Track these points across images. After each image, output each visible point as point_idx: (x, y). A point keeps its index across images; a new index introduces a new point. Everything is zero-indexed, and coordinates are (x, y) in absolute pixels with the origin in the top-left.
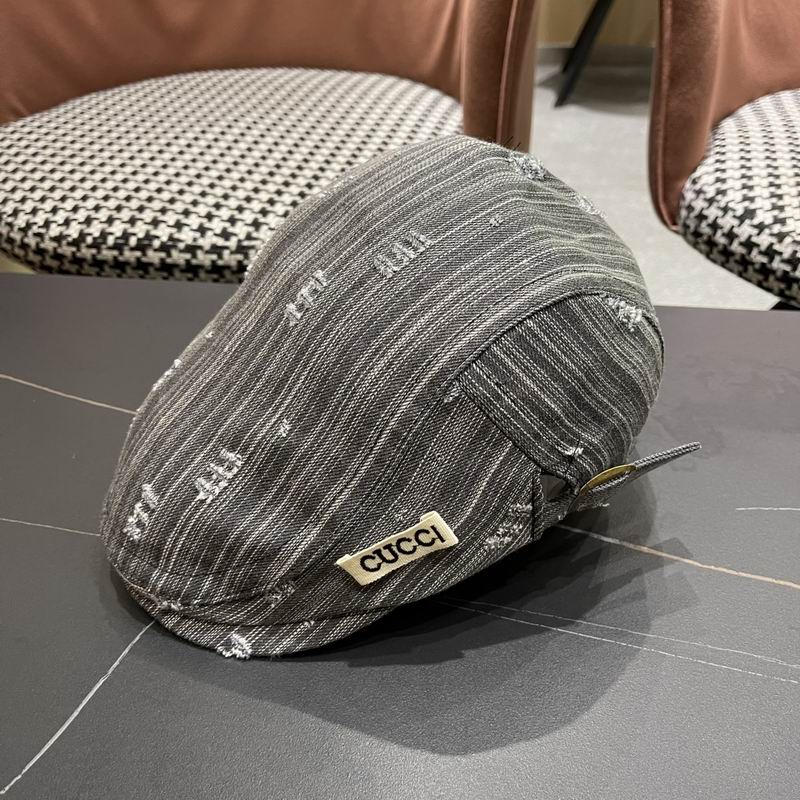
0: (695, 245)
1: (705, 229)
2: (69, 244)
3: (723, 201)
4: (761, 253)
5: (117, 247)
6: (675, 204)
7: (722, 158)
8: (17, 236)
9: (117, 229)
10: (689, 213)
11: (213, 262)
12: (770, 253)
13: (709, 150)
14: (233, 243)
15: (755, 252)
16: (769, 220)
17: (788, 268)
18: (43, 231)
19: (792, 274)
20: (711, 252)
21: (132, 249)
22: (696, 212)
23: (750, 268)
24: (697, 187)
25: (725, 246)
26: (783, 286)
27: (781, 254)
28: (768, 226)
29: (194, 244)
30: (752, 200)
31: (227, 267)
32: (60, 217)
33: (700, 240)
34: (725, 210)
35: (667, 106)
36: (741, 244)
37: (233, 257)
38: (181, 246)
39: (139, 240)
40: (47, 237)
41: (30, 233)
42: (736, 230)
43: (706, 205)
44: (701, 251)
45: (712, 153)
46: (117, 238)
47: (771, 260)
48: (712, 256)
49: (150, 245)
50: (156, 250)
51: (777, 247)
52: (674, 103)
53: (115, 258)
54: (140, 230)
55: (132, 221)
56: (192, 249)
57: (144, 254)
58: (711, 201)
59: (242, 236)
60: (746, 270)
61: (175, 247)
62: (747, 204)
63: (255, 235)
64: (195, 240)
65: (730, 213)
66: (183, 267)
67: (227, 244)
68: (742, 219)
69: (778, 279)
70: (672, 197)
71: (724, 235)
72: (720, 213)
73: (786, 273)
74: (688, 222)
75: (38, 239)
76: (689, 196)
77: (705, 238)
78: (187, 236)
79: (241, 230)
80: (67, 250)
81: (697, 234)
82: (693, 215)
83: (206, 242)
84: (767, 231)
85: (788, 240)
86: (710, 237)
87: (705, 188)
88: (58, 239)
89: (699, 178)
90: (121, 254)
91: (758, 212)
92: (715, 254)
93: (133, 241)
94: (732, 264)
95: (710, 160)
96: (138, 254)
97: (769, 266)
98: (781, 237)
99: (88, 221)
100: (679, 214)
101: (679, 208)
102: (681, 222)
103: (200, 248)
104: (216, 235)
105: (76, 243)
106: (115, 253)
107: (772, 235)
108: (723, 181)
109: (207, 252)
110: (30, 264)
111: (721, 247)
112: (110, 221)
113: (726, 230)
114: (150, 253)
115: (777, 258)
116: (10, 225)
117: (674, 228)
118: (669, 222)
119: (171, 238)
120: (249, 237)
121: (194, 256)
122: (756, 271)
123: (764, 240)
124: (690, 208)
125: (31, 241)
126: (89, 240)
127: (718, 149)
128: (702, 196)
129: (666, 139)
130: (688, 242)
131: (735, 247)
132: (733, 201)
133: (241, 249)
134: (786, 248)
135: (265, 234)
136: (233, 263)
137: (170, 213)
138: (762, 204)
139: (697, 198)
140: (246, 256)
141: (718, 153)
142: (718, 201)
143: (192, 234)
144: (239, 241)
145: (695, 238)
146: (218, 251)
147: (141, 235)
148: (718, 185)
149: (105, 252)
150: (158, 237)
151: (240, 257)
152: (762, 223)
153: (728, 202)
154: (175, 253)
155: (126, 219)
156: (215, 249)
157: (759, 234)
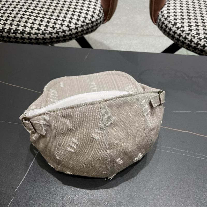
1: (164, 26)
3: (169, 19)
4: (177, 35)
5: (7, 32)
6: (156, 17)
9: (7, 27)
11: (36, 37)
12: (180, 35)
13: (166, 2)
14: (41, 32)
16: (180, 26)
17: (184, 40)
19: (184, 42)
20: (165, 32)
21: (12, 33)
23: (174, 39)
24: (163, 14)
25: (169, 32)
26: (182, 44)
27: (182, 36)
28: (180, 28)
29: (30, 32)
30: (176, 19)
31: (40, 39)
33: (162, 29)
36: (173, 32)
38: (26, 32)
39: (14, 30)
42: (172, 28)
43: (164, 20)
44: (162, 32)
45: (167, 3)
46: (7, 30)
47: (180, 37)
48: (165, 34)
49: (17, 32)
50: (19, 34)
51: (181, 34)
53: (8, 36)
54: (14, 27)
55: (11, 25)
56: (29, 34)
57: (16, 35)
58: (166, 19)
59: (43, 30)
60: (173, 39)
61: (25, 33)
62: (175, 21)
63: (46, 29)
64: (30, 31)
65: (171, 23)
66: (27, 39)
67: (39, 32)
68: (173, 25)
69: (181, 42)
70: (156, 15)
71: (168, 29)
72: (168, 23)
73: (183, 41)
74: (160, 24)
76: (160, 16)
77: (164, 29)
78: (28, 30)
79: (42, 28)
82: (161, 22)
83: (34, 31)
84: (179, 29)
85: (184, 32)
86: (165, 29)
87: (165, 15)
89: (163, 11)
91: (178, 24)
93: (12, 31)
94: (170, 37)
95: (166, 6)
96: (14, 35)
97: (179, 39)
98: (183, 31)
100: (157, 21)
101: (157, 19)
103: (32, 33)
104: (36, 29)
106: (8, 34)
107: (180, 31)
109: (34, 35)
111: (167, 32)
112: (5, 24)
114: (18, 34)
117: (156, 24)
118: (154, 22)
119: (23, 30)
121: (30, 36)
122: (176, 39)
123: (179, 32)
124: (160, 20)
127: (168, 2)
128: (164, 17)
130: (159, 29)
131: (171, 32)
132: (171, 19)
133: (43, 34)
134: (184, 35)
135: (49, 29)
136: (41, 37)
137: (22, 22)
138: (179, 21)
139: (162, 17)
140: (45, 35)
141: (168, 3)
142: (168, 19)
143: (29, 29)
144: (42, 31)
145: (161, 28)
146: (37, 34)
147: (14, 29)
148: (168, 14)
149: (4, 34)
150: (19, 30)
151: (43, 36)
152: (178, 27)
153: (170, 20)
154: (25, 35)
155: (9, 24)
156: (36, 34)
157: (177, 30)
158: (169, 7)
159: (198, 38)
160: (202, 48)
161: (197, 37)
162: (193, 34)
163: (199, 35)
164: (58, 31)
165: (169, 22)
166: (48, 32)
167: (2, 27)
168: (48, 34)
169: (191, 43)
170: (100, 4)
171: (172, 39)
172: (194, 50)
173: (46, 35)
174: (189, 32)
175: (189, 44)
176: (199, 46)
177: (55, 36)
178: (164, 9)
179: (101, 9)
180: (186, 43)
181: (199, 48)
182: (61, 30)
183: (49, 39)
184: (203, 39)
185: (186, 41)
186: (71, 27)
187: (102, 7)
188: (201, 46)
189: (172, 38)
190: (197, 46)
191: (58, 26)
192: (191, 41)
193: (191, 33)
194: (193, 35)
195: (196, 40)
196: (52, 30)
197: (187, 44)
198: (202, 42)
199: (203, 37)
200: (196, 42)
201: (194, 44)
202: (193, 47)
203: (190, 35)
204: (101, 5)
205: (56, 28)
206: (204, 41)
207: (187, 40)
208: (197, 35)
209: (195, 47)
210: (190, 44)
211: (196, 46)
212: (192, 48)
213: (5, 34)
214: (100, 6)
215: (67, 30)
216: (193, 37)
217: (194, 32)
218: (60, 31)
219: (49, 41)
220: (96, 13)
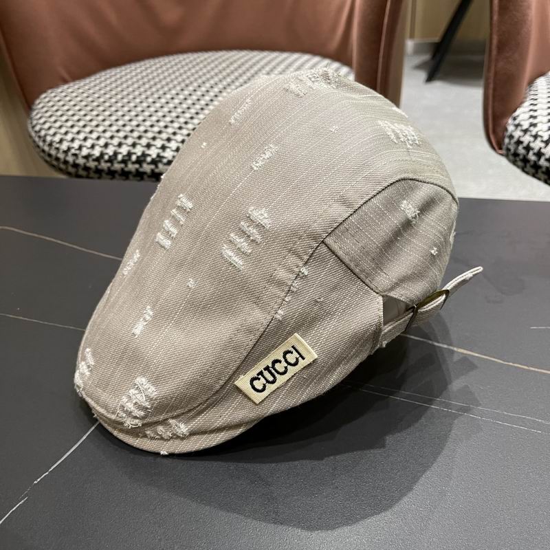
0: (514, 163)
1: (521, 150)
2: (94, 160)
3: (534, 131)
5: (124, 162)
6: (500, 134)
7: (535, 102)
8: (61, 156)
9: (124, 150)
10: (510, 140)
13: (526, 98)
18: (77, 152)
20: (525, 166)
21: (133, 163)
22: (515, 139)
24: (517, 122)
25: (535, 162)
32: (89, 143)
33: (518, 159)
34: (536, 137)
35: (496, 66)
36: (546, 160)
38: (165, 161)
39: (138, 157)
40: (80, 157)
41: (70, 154)
42: (543, 150)
43: (522, 134)
44: (518, 167)
45: (528, 99)
46: (124, 156)
48: (526, 170)
49: (145, 161)
50: (148, 164)
52: (501, 64)
53: (122, 169)
54: (139, 151)
55: (134, 145)
57: (141, 166)
58: (525, 131)
64: (173, 157)
65: (539, 139)
68: (547, 143)
70: (499, 130)
71: (534, 154)
72: (532, 139)
74: (510, 147)
75: (74, 158)
76: (511, 128)
77: (521, 157)
78: (168, 155)
80: (92, 164)
81: (516, 155)
82: (513, 141)
86: (524, 156)
87: (522, 123)
88: (87, 157)
89: (518, 116)
90: (126, 166)
92: (528, 168)
93: (134, 158)
94: (539, 174)
95: (526, 104)
96: (137, 166)
99: (106, 145)
100: (503, 140)
101: (504, 137)
102: (504, 147)
105: (98, 160)
106: (123, 165)
108: (535, 117)
110: (69, 174)
111: (532, 163)
112: (120, 145)
113: (536, 151)
114: (145, 165)
116: (57, 149)
117: (500, 152)
118: (496, 148)
119: (158, 156)
124: (511, 137)
125: (70, 159)
126: (106, 157)
128: (519, 128)
129: (495, 90)
130: (510, 160)
131: (542, 162)
132: (541, 130)
137: (158, 140)
139: (516, 129)
141: (532, 99)
142: (531, 131)
143: (172, 153)
145: (514, 158)
147: (139, 154)
148: (531, 120)
149: (116, 165)
150: (150, 155)
153: (537, 132)
154: (160, 166)
155: (130, 144)
167: (113, 151)
178: (519, 111)
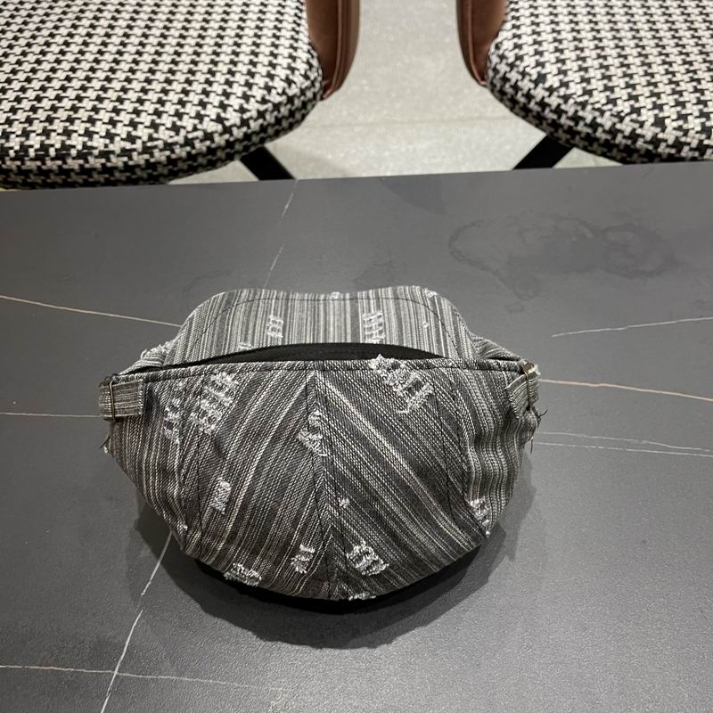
0: (501, 100)
1: (508, 88)
3: (521, 66)
4: (551, 111)
5: (37, 158)
6: (483, 63)
7: (517, 23)
9: (35, 142)
10: (495, 74)
11: (125, 163)
12: (559, 111)
13: (507, 14)
14: (138, 145)
15: (547, 111)
16: (556, 84)
17: (572, 124)
19: (575, 128)
20: (514, 107)
21: (53, 159)
22: (501, 75)
23: (544, 123)
24: (501, 52)
25: (524, 104)
26: (568, 136)
27: (566, 112)
28: (557, 89)
29: (106, 149)
30: (542, 65)
31: (138, 166)
33: (505, 98)
36: (536, 103)
37: (141, 157)
38: (96, 152)
39: (56, 150)
42: (532, 92)
43: (508, 69)
44: (506, 106)
45: (509, 17)
46: (36, 150)
47: (560, 117)
48: (515, 110)
49: (68, 155)
50: (74, 158)
51: (563, 107)
53: (39, 168)
54: (56, 140)
55: (46, 133)
56: (105, 154)
57: (65, 163)
58: (512, 66)
59: (145, 138)
60: (541, 124)
61: (91, 154)
62: (539, 69)
63: (155, 136)
64: (106, 146)
65: (527, 78)
66: (100, 170)
67: (134, 146)
68: (536, 83)
69: (565, 132)
70: (480, 58)
71: (523, 95)
72: (520, 77)
73: (570, 127)
74: (495, 81)
76: (495, 59)
77: (509, 96)
78: (98, 143)
79: (143, 132)
81: (502, 92)
82: (498, 77)
83: (117, 146)
84: (555, 94)
85: (571, 101)
86: (512, 96)
87: (507, 53)
89: (501, 43)
90: (44, 163)
91: (549, 76)
92: (517, 109)
93: (52, 152)
94: (530, 117)
95: (508, 26)
96: (59, 162)
97: (558, 122)
98: (566, 98)
99: (5, 135)
100: (487, 73)
101: (486, 68)
102: (488, 80)
103: (113, 152)
104: (122, 139)
106: (39, 163)
107: (559, 97)
108: (520, 47)
109: (119, 156)
111: (521, 105)
112: (26, 134)
113: (525, 91)
114: (70, 161)
115: (564, 117)
117: (483, 83)
118: (479, 78)
119: (85, 146)
120: (151, 138)
121: (108, 160)
122: (548, 124)
123: (554, 101)
124: (496, 71)
126: (12, 153)
127: (513, 13)
128: (504, 61)
130: (496, 97)
131: (532, 105)
132: (528, 66)
133: (147, 150)
134: (570, 108)
135: (164, 134)
136: (142, 162)
137: (77, 122)
138: (551, 69)
139: (501, 62)
140: (152, 155)
141: (513, 18)
142: (517, 66)
143: (102, 140)
144: (144, 143)
145: (501, 95)
146: (128, 153)
147: (58, 146)
148: (517, 51)
149: (28, 163)
150: (74, 147)
151: (146, 156)
152: (551, 86)
153: (525, 67)
154: (91, 159)
155: (40, 131)
156: (125, 152)
157: (550, 96)
158: (518, 27)
159: (612, 115)
160: (629, 142)
161: (611, 110)
162: (598, 102)
163: (615, 105)
164: (190, 136)
165: (524, 74)
166: (160, 143)
167: (19, 144)
168: (161, 150)
169: (595, 131)
170: (306, 40)
171: (537, 126)
172: (605, 150)
173: (156, 153)
174: (586, 97)
175: (588, 134)
176: (619, 138)
177: (184, 154)
178: (502, 35)
179: (313, 57)
180: (579, 133)
181: (620, 142)
182: (200, 134)
183: (165, 166)
184: (627, 115)
185: (581, 127)
186: (227, 119)
187: (314, 48)
188: (624, 137)
189: (537, 122)
190: (614, 138)
191: (188, 123)
192: (594, 125)
193: (592, 100)
194: (597, 106)
195: (606, 121)
196: (171, 137)
197: (583, 135)
198: (627, 125)
199: (627, 110)
200: (608, 125)
201: (604, 131)
202: (601, 142)
203: (589, 107)
204: (309, 44)
205: (184, 128)
206: (632, 121)
207: (581, 123)
208: (610, 106)
209: (606, 140)
210: (593, 135)
211: (609, 137)
212: (600, 145)
213: (29, 165)
214: (306, 47)
215: (216, 132)
216: (597, 114)
217: (600, 98)
218: (197, 138)
219: (165, 171)
220: (298, 70)
